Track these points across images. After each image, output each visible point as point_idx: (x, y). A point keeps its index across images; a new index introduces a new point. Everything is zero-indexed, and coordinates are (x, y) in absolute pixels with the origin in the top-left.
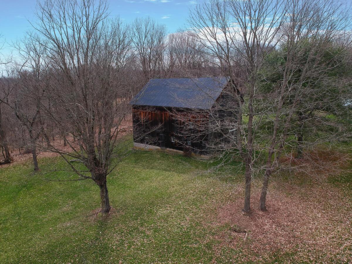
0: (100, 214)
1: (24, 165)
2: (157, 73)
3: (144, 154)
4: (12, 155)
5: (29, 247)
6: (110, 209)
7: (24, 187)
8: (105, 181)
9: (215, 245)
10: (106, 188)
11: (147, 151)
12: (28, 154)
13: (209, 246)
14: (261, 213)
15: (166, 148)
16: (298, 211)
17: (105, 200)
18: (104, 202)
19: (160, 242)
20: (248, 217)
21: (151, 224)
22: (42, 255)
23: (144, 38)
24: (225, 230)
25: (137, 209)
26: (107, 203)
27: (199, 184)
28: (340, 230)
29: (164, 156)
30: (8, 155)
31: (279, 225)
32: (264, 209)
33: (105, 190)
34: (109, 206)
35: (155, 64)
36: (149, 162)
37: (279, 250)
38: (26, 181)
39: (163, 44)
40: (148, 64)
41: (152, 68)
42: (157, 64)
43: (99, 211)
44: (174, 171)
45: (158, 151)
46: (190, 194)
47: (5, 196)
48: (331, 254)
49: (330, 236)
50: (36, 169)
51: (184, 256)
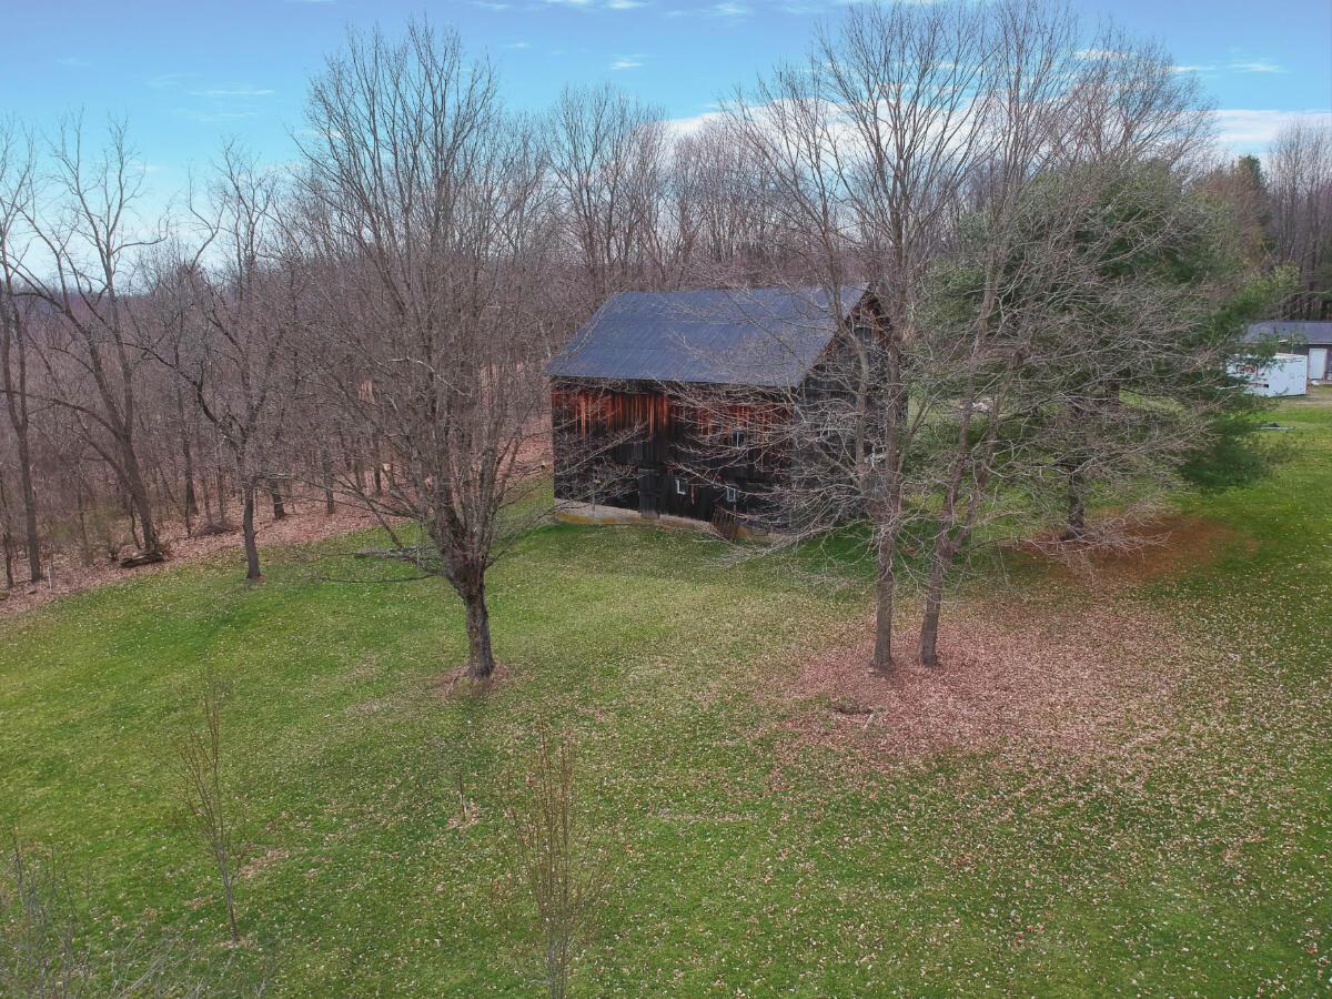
0: (467, 680)
1: (209, 567)
2: (633, 275)
3: (587, 533)
4: (162, 539)
5: (274, 757)
6: (492, 667)
7: (225, 622)
8: (482, 586)
9: (782, 742)
10: (483, 607)
11: (596, 526)
12: (215, 536)
13: (766, 743)
14: (920, 670)
15: (659, 514)
16: (1028, 664)
17: (479, 639)
18: (477, 645)
19: (636, 738)
20: (883, 679)
21: (612, 700)
22: (311, 772)
23: (589, 157)
24: (813, 709)
25: (572, 667)
26: (484, 649)
27: (754, 606)
28: (1134, 706)
29: (654, 536)
30: (151, 537)
31: (966, 695)
32: (930, 660)
33: (479, 611)
34: (491, 659)
35: (628, 244)
36: (603, 555)
37: (952, 749)
38: (227, 607)
39: (654, 174)
40: (602, 242)
41: (614, 254)
42: (634, 243)
43: (463, 672)
44: (681, 576)
45: (633, 523)
46: (726, 632)
47: (172, 647)
48: (1092, 758)
49: (1101, 720)
50: (254, 574)
51: (696, 764)
